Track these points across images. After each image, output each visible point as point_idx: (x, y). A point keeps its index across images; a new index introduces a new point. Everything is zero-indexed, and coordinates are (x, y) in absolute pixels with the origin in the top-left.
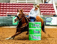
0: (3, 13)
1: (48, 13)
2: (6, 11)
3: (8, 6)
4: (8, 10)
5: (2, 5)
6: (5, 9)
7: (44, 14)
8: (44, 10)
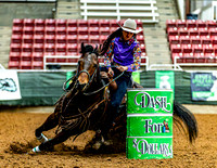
0: (30, 59)
1: (198, 56)
2: (42, 50)
3: (48, 33)
4: (50, 46)
5: (28, 29)
6: (37, 41)
7: (187, 60)
8: (185, 47)
